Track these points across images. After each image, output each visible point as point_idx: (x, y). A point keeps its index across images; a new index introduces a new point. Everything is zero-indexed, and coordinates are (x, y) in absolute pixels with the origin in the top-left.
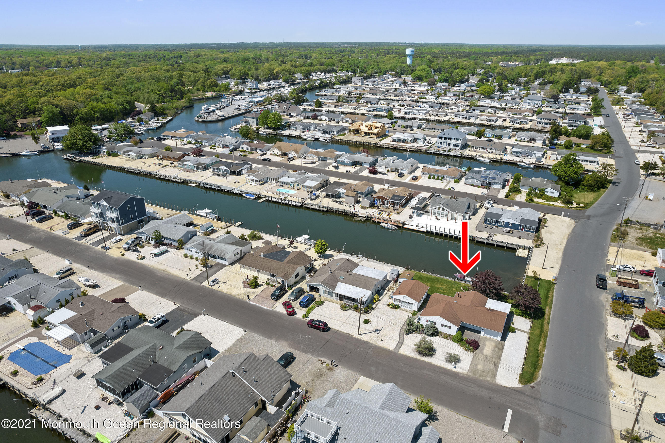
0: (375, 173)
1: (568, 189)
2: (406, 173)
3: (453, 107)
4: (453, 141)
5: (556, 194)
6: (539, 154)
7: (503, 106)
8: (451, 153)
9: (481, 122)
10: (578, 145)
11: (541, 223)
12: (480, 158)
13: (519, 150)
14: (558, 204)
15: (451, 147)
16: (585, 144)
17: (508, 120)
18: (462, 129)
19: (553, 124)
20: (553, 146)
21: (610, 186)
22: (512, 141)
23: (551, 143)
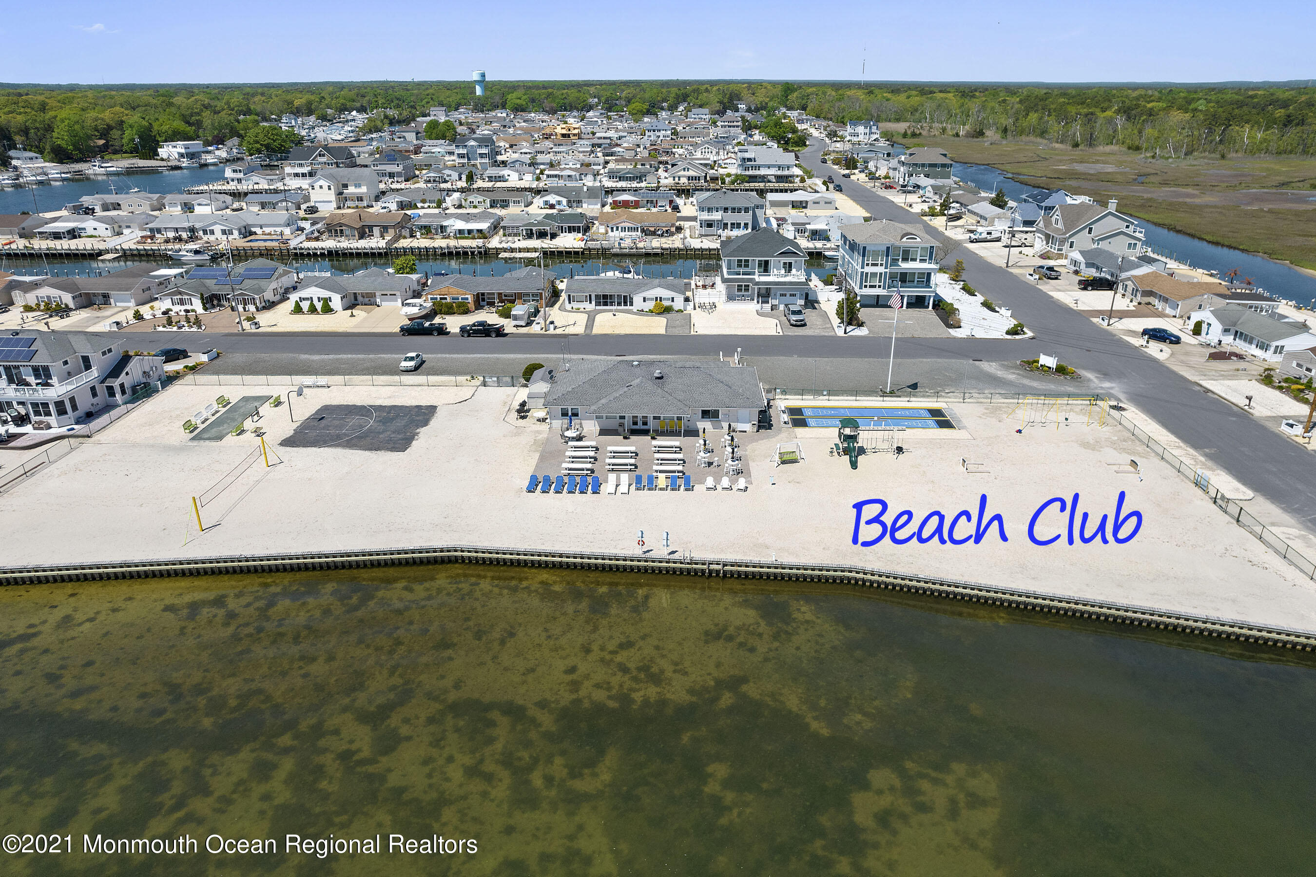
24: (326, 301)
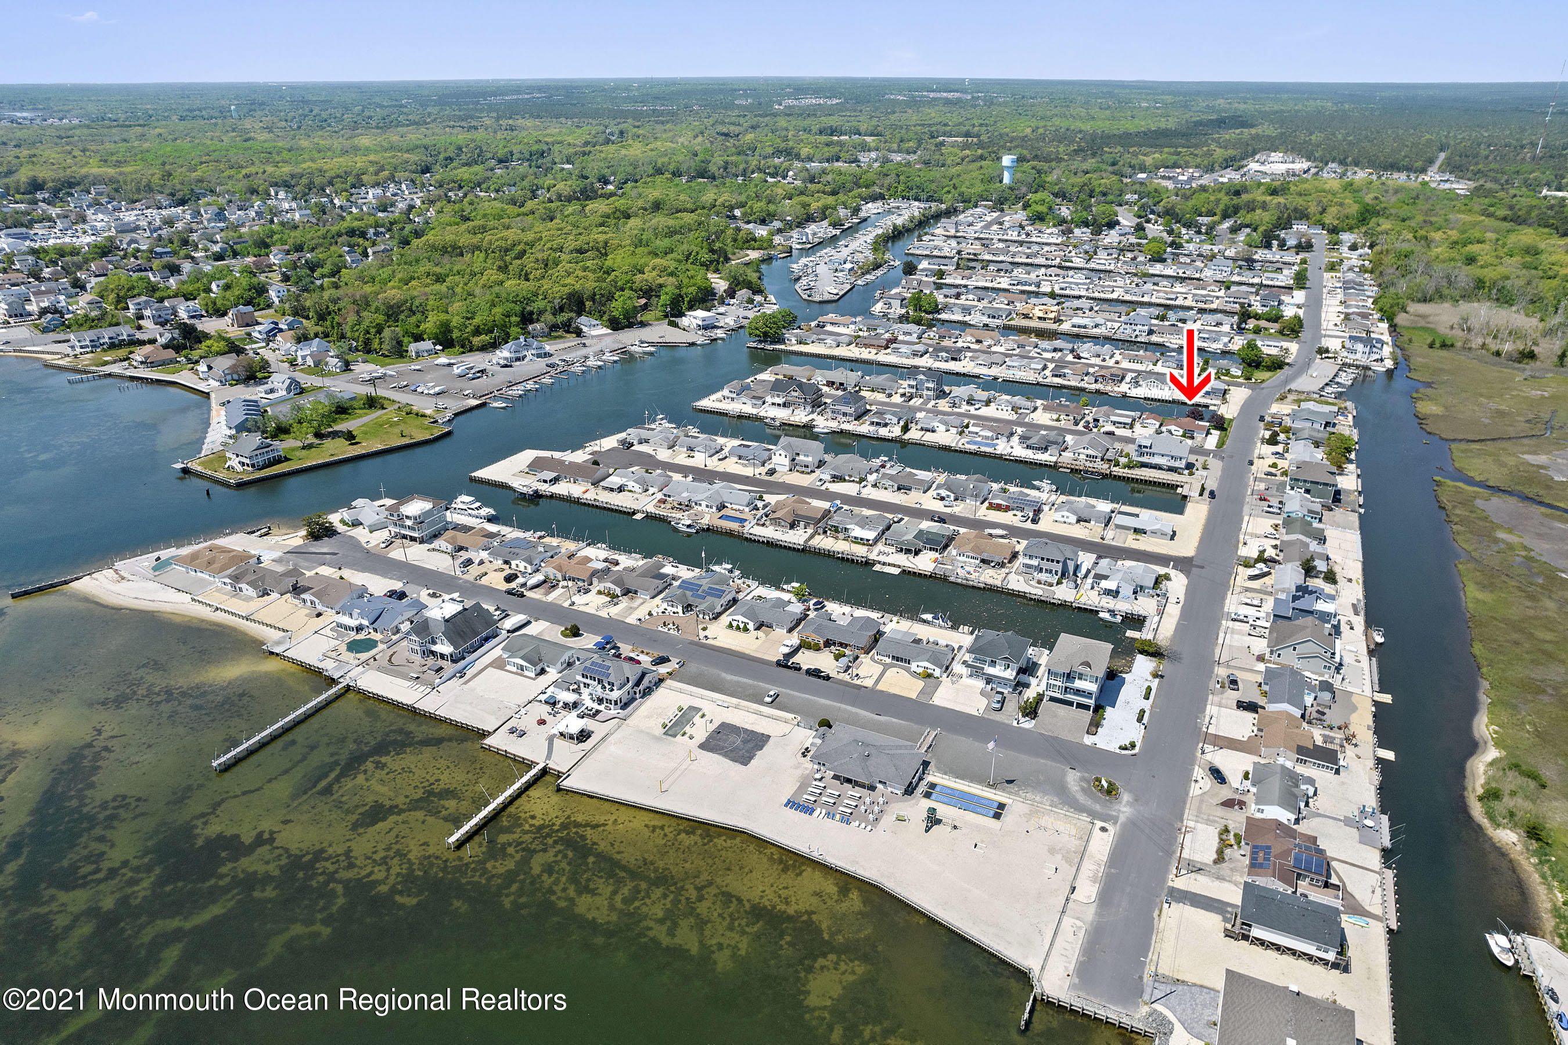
0: (1080, 358)
1: (1250, 369)
2: (1107, 358)
3: (1118, 279)
4: (1140, 327)
5: (1239, 373)
6: (1226, 340)
7: (1181, 274)
8: (1139, 339)
9: (1158, 301)
10: (1266, 329)
11: (1225, 392)
12: (1167, 344)
13: (1206, 336)
14: (1241, 380)
15: (1137, 333)
16: (1274, 328)
17: (1190, 297)
18: (1142, 312)
19: (1242, 305)
20: (1241, 330)
21: (1286, 367)
22: (1198, 324)
23: (1239, 328)
24: (746, 624)
